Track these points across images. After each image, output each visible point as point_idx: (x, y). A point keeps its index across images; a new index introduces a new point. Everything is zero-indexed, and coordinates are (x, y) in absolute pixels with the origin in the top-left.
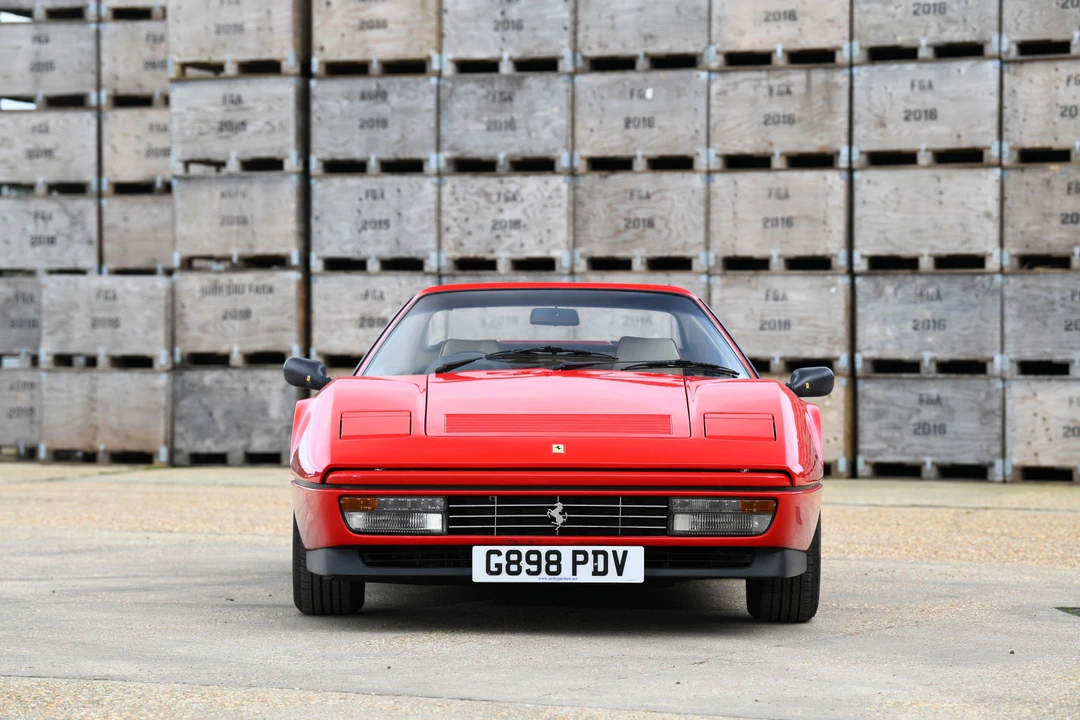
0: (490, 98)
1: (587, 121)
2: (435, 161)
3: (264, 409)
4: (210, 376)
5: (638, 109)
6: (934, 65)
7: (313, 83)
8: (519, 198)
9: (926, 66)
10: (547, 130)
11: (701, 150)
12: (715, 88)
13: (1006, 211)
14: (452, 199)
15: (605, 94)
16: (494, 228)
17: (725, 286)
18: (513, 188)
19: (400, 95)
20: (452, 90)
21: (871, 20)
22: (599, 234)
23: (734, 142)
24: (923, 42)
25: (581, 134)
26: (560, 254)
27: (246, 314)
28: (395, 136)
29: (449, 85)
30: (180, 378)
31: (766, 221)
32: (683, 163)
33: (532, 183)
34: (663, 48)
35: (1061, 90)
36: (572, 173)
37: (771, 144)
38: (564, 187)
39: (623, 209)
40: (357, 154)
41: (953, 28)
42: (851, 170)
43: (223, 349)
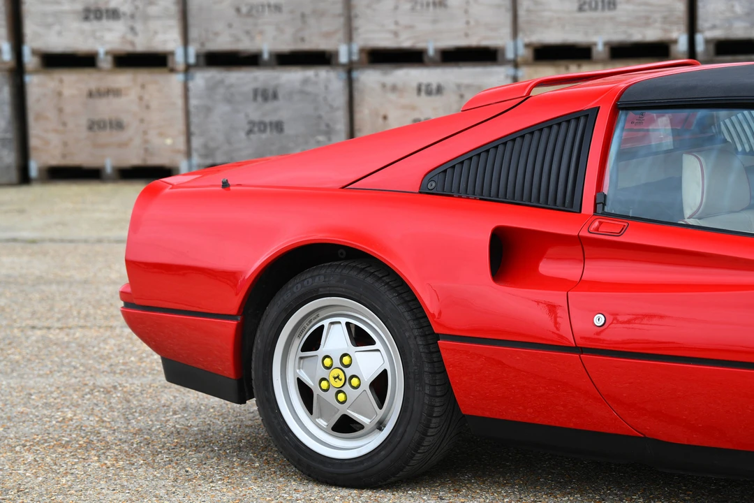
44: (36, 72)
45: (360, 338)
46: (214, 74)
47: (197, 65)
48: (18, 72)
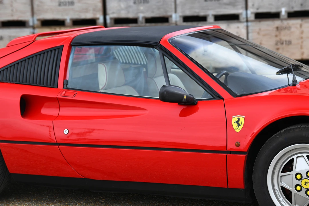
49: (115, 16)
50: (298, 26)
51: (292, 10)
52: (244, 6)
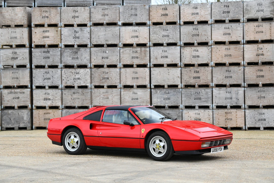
0: (73, 53)
1: (93, 57)
2: (60, 66)
3: (23, 118)
4: (10, 111)
5: (105, 55)
6: (167, 47)
7: (32, 49)
8: (79, 73)
9: (165, 47)
10: (85, 59)
11: (119, 64)
12: (121, 51)
13: (182, 76)
14: (64, 73)
15: (98, 52)
16: (74, 79)
17: (124, 91)
18: (78, 71)
19: (52, 52)
20: (64, 51)
21: (154, 38)
22: (97, 81)
23: (126, 62)
24: (165, 42)
25: (92, 60)
26: (88, 85)
27: (18, 98)
28: (51, 60)
29: (63, 50)
30: (3, 112)
31: (133, 78)
32: (115, 66)
33: (82, 70)
34: (110, 43)
35: (193, 53)
36: (91, 68)
37: (133, 62)
38: (89, 71)
39: (102, 76)
40: (43, 64)
41: (171, 40)
42: (150, 68)
43: (13, 105)
44: (35, 110)
45: (75, 137)
46: (67, 110)
47: (64, 108)
48: (32, 110)
49: (155, 105)
50: (235, 112)
51: (232, 105)
52: (211, 102)
